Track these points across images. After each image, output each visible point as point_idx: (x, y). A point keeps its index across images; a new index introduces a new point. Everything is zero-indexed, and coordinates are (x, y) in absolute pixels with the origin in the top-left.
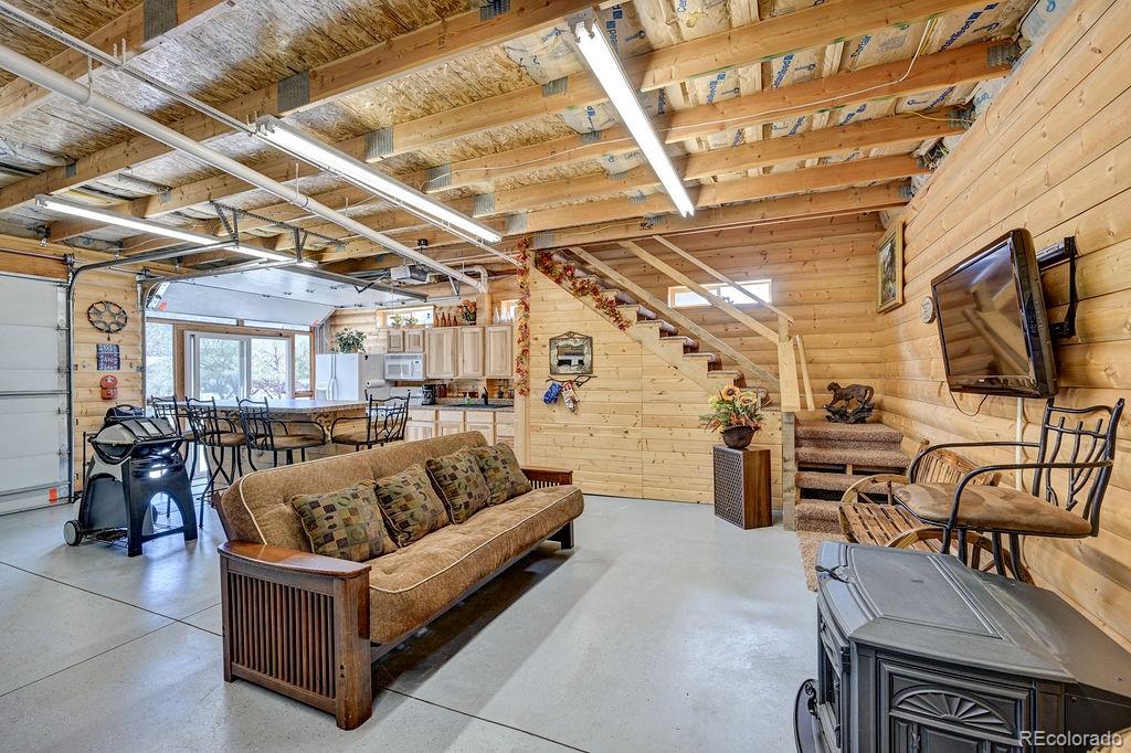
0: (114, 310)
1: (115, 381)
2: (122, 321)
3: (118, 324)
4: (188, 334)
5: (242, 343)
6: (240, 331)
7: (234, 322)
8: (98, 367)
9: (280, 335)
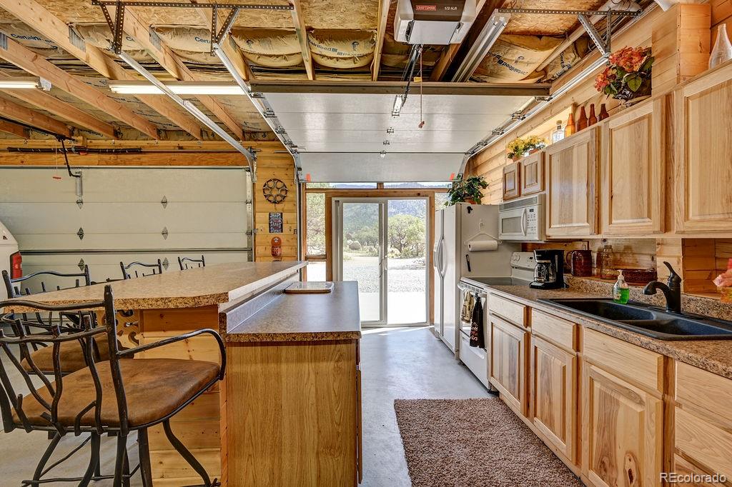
0: (279, 185)
1: (280, 240)
2: (283, 193)
3: (281, 196)
4: (334, 199)
5: (380, 206)
6: (380, 194)
7: (374, 185)
8: (270, 230)
9: (419, 194)
